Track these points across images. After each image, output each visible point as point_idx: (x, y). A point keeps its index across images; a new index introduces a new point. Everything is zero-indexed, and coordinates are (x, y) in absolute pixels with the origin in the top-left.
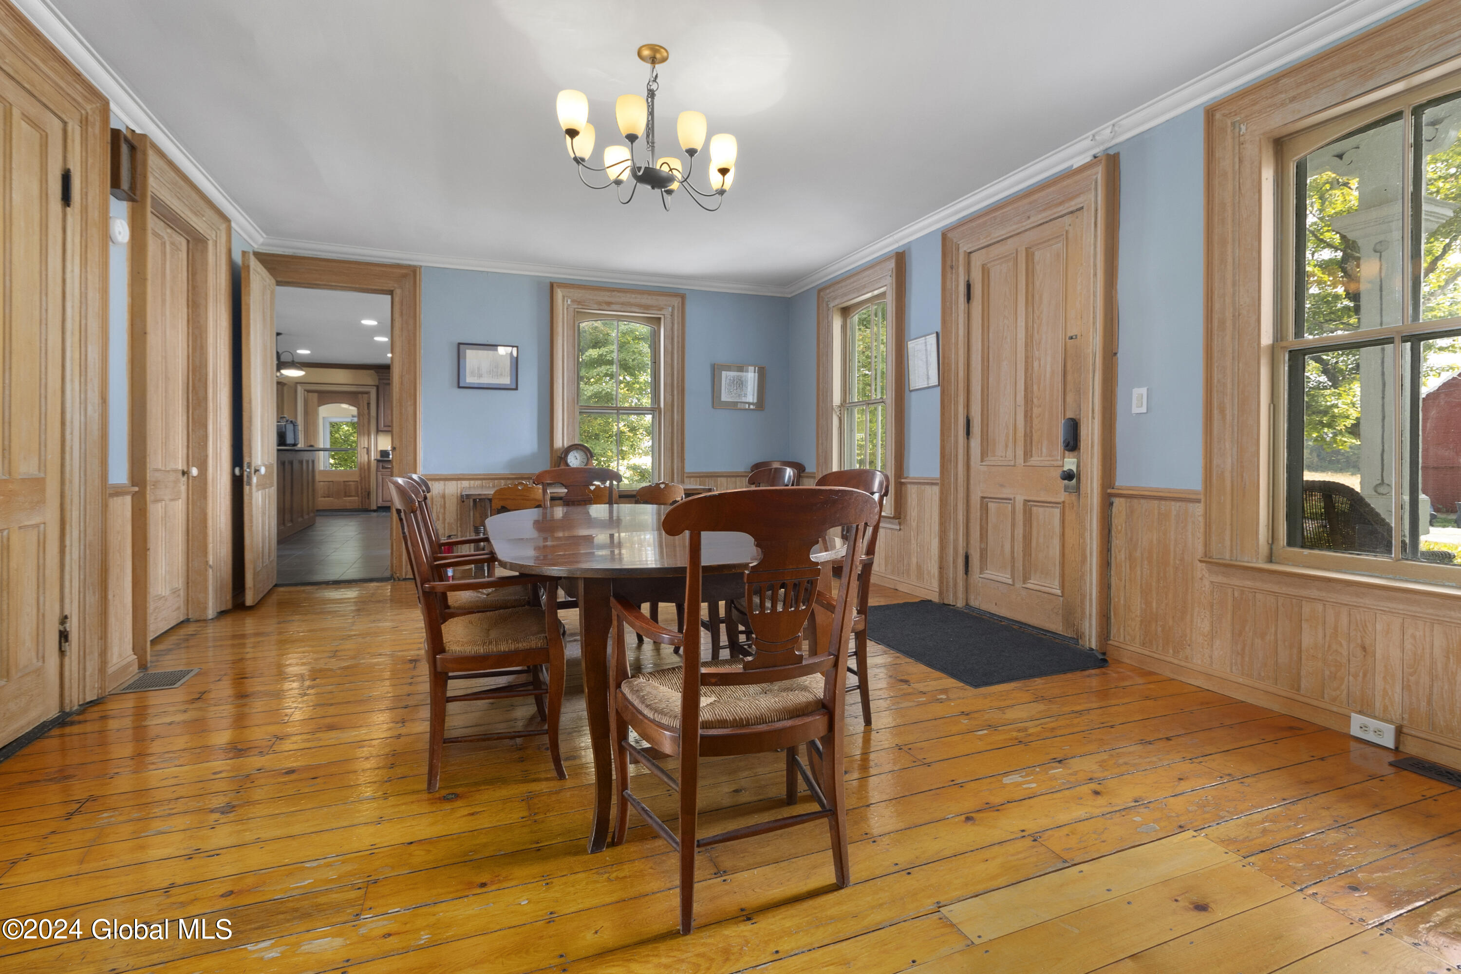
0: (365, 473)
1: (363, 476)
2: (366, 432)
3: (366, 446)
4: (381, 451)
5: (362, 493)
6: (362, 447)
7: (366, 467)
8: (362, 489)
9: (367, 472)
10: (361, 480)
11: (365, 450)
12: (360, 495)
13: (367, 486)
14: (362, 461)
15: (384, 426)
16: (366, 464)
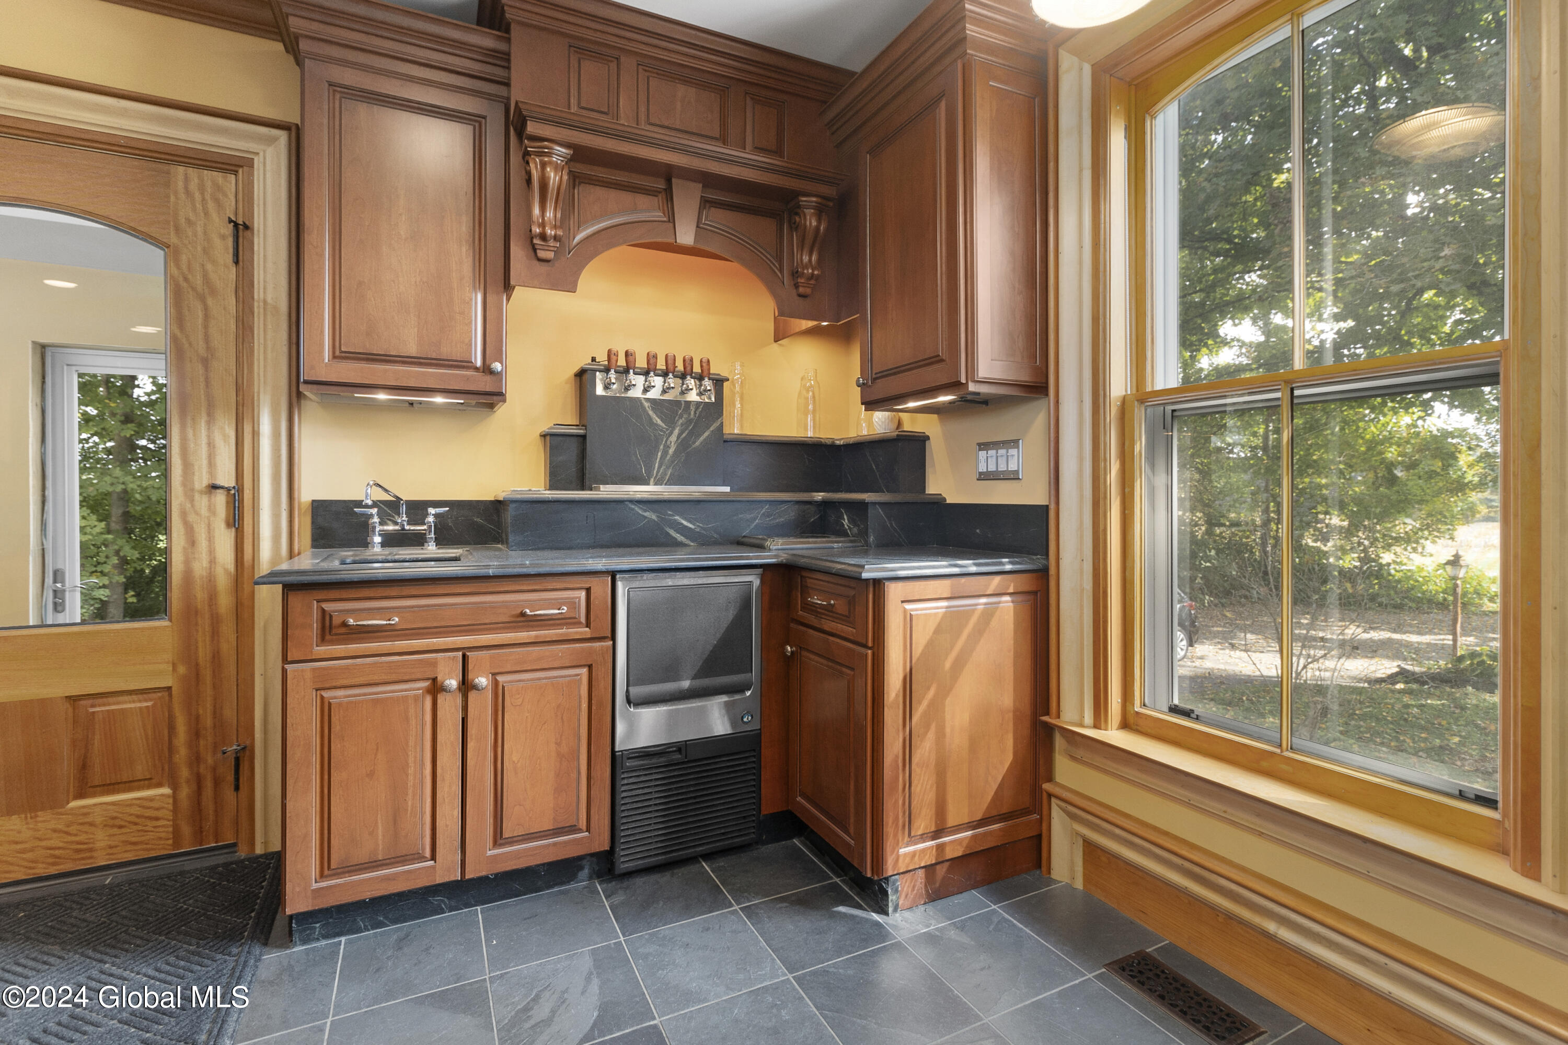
0: (215, 633)
1: (203, 653)
2: (225, 394)
3: (226, 478)
4: (319, 507)
5: (196, 759)
6: (201, 480)
7: (225, 602)
8: (196, 733)
9: (228, 630)
10: (194, 679)
11: (220, 499)
12: (184, 773)
13: (229, 713)
14: (200, 567)
15: (340, 355)
16: (223, 582)
